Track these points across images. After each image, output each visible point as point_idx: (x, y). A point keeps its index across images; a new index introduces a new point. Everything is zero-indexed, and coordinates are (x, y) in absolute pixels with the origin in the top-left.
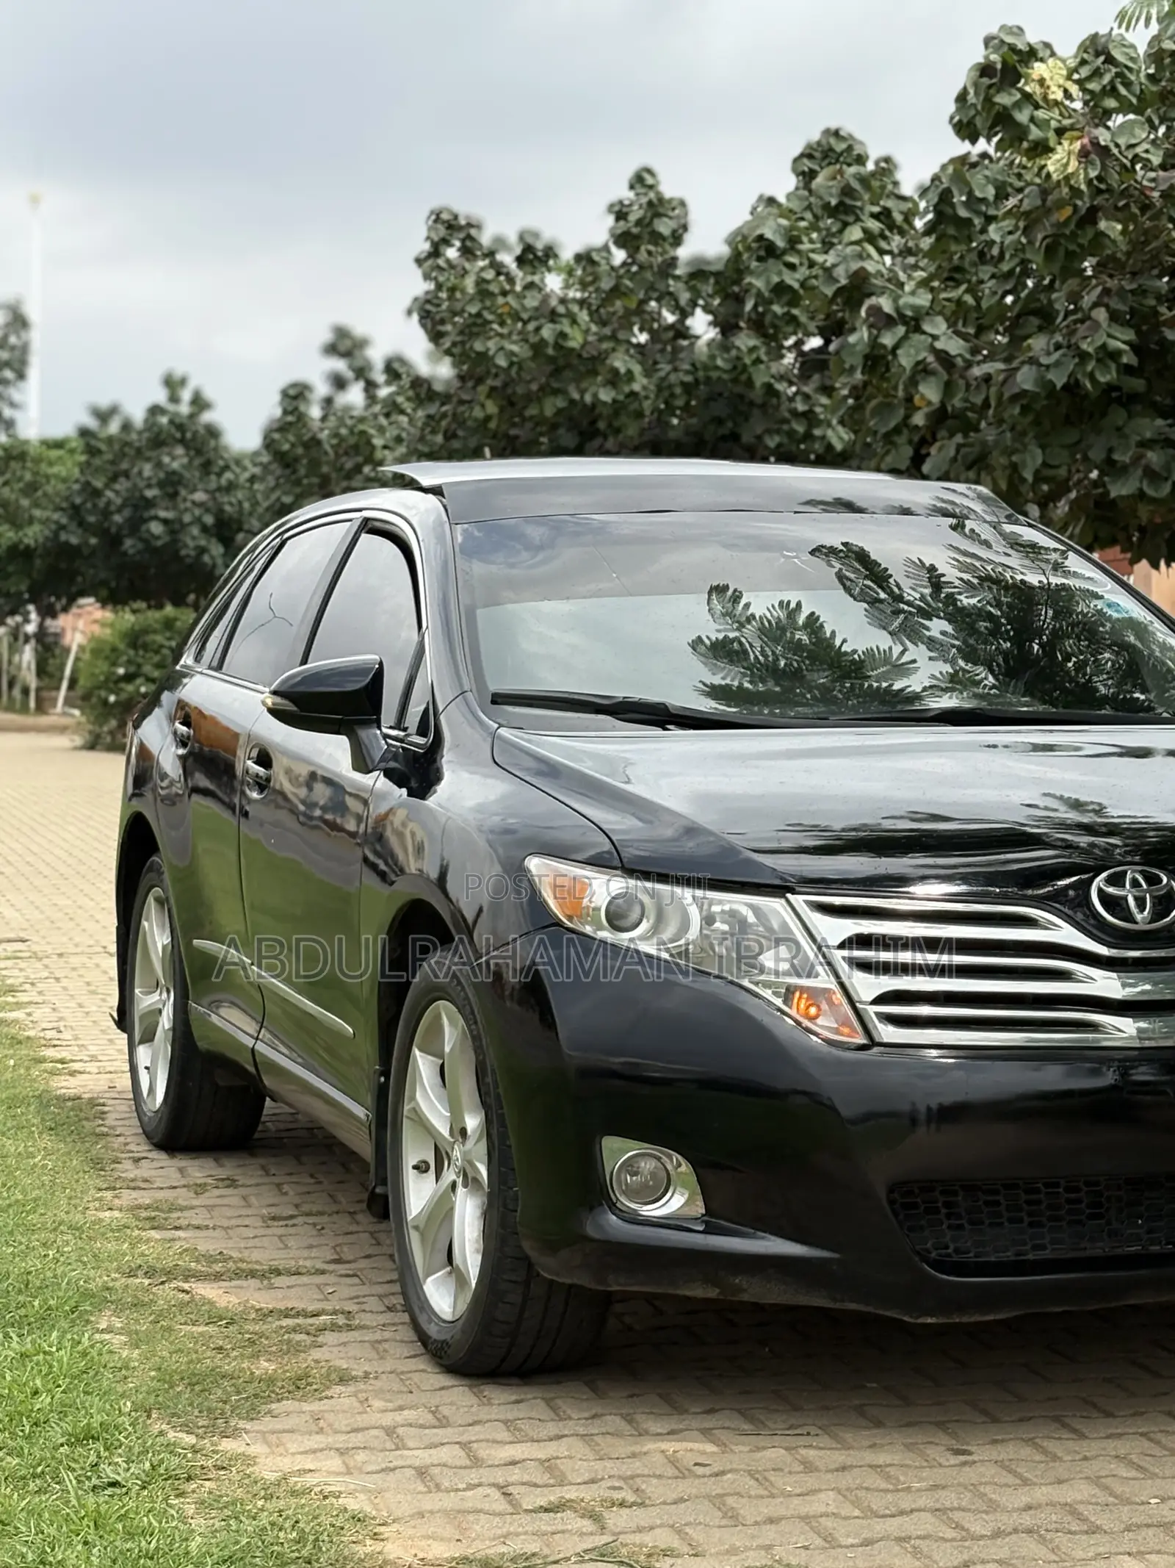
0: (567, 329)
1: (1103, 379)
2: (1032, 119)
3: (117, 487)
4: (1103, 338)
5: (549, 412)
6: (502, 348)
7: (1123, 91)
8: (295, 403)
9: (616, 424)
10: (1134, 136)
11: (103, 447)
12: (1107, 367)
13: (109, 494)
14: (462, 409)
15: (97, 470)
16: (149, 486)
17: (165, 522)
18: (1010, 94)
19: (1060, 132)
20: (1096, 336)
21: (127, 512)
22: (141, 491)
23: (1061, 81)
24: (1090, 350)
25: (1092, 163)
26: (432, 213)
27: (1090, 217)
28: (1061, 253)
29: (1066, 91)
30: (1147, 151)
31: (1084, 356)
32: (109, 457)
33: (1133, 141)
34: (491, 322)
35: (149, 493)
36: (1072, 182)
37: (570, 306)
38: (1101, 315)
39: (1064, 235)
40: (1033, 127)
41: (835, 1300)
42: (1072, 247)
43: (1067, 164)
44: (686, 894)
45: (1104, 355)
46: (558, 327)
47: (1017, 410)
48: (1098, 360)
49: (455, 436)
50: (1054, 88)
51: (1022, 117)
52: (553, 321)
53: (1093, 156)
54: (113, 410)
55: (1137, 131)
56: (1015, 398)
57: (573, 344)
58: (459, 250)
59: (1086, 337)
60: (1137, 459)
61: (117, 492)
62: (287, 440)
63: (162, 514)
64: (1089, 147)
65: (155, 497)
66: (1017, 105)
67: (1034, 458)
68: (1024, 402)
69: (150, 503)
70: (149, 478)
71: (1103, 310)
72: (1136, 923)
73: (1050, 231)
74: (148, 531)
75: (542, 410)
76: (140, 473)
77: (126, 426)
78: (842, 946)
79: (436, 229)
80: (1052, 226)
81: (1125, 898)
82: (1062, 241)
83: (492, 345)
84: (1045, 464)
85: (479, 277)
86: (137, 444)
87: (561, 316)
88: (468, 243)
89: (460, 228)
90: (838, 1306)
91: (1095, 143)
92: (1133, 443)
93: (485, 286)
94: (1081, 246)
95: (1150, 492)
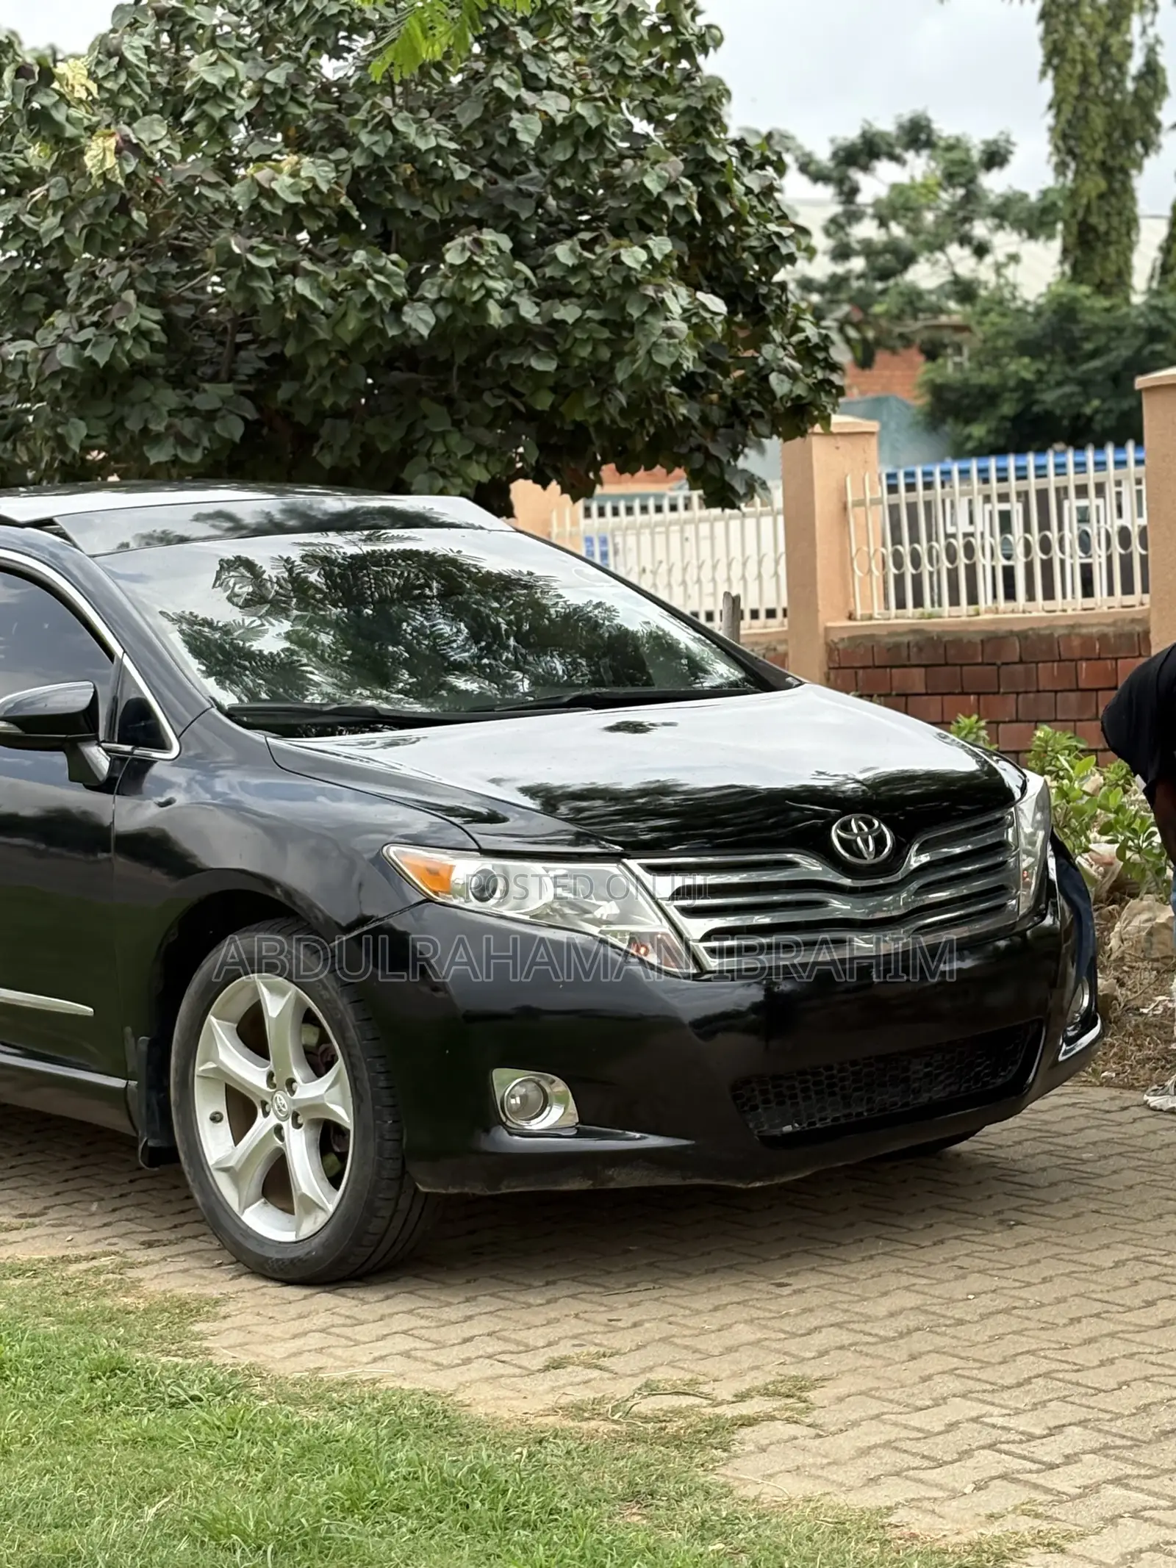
1: (139, 356)
2: (68, 119)
4: (138, 320)
7: (138, 90)
10: (155, 133)
12: (141, 344)
18: (47, 95)
19: (91, 130)
20: (130, 317)
23: (84, 81)
24: (128, 330)
25: (127, 160)
27: (123, 207)
28: (98, 241)
29: (87, 89)
30: (168, 147)
31: (120, 335)
33: (155, 138)
36: (109, 177)
38: (130, 296)
39: (100, 225)
40: (68, 126)
41: (684, 1179)
42: (108, 236)
43: (103, 160)
45: (141, 333)
47: (58, 387)
48: (134, 339)
50: (77, 87)
51: (59, 116)
53: (126, 153)
55: (157, 128)
56: (55, 375)
59: (121, 318)
60: (169, 427)
64: (121, 144)
66: (55, 105)
67: (76, 429)
68: (65, 377)
71: (132, 292)
72: (865, 859)
73: (87, 221)
78: (672, 898)
80: (89, 216)
81: (855, 840)
82: (99, 230)
84: (88, 436)
90: (688, 1182)
91: (126, 140)
92: (165, 414)
94: (115, 234)
95: (185, 458)
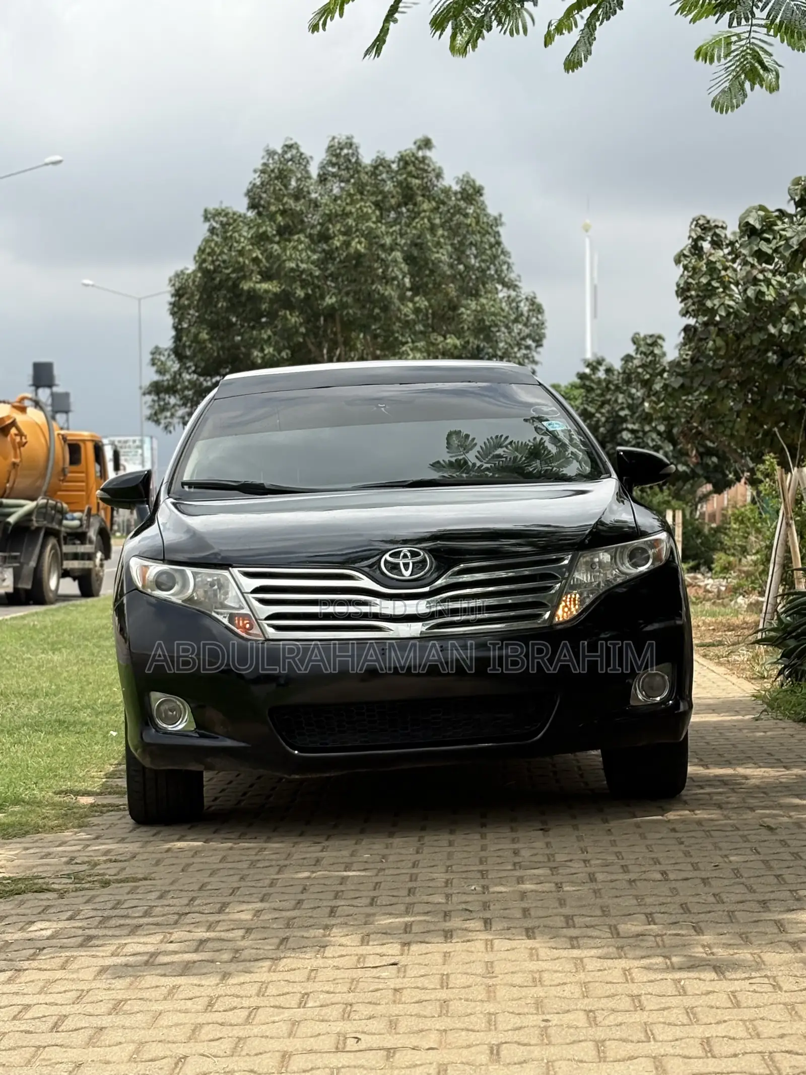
0: (764, 289)
3: (603, 411)
5: (756, 342)
6: (723, 304)
8: (651, 348)
9: (799, 347)
11: (595, 386)
13: (598, 415)
14: (700, 344)
15: (592, 401)
16: (622, 409)
17: (633, 431)
21: (608, 426)
22: (617, 412)
26: (694, 220)
32: (599, 392)
34: (718, 288)
35: (622, 413)
37: (766, 274)
44: (189, 571)
46: (758, 288)
49: (698, 361)
52: (755, 285)
54: (599, 363)
57: (769, 298)
58: (710, 242)
61: (602, 414)
62: (647, 373)
63: (630, 426)
65: (626, 415)
69: (624, 420)
70: (622, 403)
72: (403, 576)
74: (621, 437)
75: (751, 342)
76: (616, 401)
77: (609, 371)
78: (253, 592)
79: (695, 231)
81: (399, 564)
83: (717, 302)
85: (708, 260)
86: (616, 382)
87: (760, 281)
88: (715, 238)
89: (710, 229)
93: (712, 266)
